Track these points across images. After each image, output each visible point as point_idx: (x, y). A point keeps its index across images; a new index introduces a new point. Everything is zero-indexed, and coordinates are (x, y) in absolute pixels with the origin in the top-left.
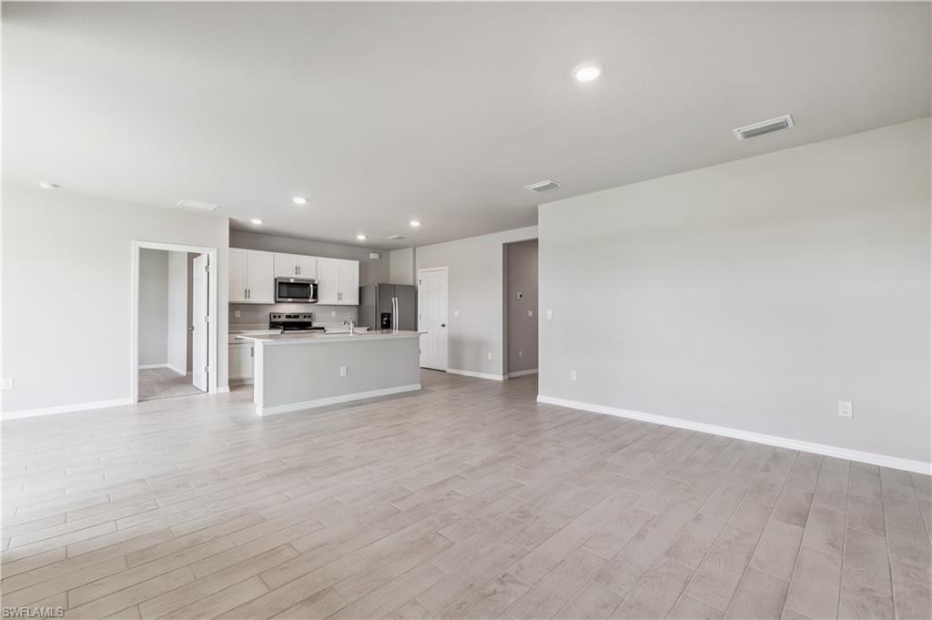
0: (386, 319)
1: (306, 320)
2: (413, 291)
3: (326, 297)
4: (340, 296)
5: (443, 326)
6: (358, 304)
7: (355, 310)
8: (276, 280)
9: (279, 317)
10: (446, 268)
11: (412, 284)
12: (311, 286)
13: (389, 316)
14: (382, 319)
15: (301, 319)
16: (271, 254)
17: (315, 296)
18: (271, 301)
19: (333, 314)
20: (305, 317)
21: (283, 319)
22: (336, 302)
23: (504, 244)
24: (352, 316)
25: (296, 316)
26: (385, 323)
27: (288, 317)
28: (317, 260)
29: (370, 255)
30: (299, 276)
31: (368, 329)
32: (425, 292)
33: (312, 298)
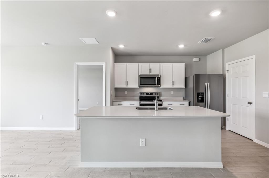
0: (200, 96)
2: (223, 78)
3: (165, 84)
4: (173, 83)
5: (250, 103)
7: (184, 90)
8: (140, 76)
9: (143, 94)
11: (221, 73)
12: (157, 78)
13: (203, 94)
14: (198, 96)
15: (154, 95)
16: (137, 64)
17: (159, 83)
18: (138, 86)
19: (172, 93)
20: (156, 94)
21: (145, 95)
22: (170, 86)
25: (151, 94)
26: (200, 99)
27: (147, 94)
29: (193, 59)
30: (151, 74)
31: (189, 102)
32: (232, 78)
33: (157, 84)
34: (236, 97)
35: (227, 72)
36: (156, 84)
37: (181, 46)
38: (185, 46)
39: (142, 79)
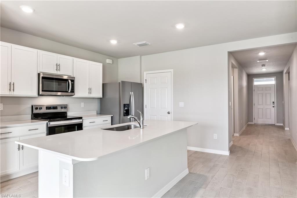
0: (126, 108)
1: (63, 110)
2: (142, 87)
3: (80, 91)
5: (169, 113)
6: (101, 96)
8: (39, 74)
9: (41, 108)
10: (172, 70)
12: (70, 81)
13: (129, 106)
14: (124, 109)
15: (59, 110)
16: (35, 50)
17: (73, 91)
18: (35, 94)
19: (82, 105)
20: (62, 108)
21: (44, 110)
22: (86, 95)
23: (228, 52)
24: (95, 106)
25: (55, 108)
26: (125, 112)
27: (48, 108)
28: (73, 60)
29: (106, 60)
30: (59, 73)
31: (112, 116)
32: (150, 88)
33: (71, 92)
34: (155, 108)
35: (145, 81)
36: (69, 91)
37: (114, 42)
38: (118, 42)
39: (46, 81)
